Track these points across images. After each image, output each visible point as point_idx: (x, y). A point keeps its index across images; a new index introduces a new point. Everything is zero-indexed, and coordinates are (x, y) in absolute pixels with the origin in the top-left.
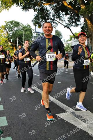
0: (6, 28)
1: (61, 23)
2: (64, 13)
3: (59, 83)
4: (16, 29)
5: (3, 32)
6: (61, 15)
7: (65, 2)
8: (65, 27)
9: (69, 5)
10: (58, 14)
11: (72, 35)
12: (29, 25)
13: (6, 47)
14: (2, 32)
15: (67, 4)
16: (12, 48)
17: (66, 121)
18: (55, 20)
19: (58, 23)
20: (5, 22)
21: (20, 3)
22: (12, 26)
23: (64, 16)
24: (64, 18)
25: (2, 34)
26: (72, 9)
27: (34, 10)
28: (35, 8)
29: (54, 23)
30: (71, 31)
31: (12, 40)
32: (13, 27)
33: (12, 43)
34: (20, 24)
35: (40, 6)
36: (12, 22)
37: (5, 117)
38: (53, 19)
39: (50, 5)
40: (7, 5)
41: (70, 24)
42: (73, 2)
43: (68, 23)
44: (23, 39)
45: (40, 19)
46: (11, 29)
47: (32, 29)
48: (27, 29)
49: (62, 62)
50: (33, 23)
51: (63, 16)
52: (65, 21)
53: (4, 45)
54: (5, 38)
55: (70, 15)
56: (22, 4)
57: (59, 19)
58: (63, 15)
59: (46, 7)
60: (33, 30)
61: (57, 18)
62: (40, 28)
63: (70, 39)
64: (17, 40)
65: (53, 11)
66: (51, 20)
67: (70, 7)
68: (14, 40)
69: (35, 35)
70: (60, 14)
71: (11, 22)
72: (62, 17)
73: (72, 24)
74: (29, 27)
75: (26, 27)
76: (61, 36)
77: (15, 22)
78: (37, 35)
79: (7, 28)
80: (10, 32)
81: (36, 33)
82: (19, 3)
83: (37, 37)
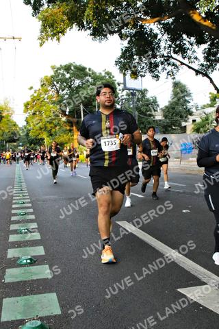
0: (55, 83)
1: (187, 64)
2: (193, 39)
3: (184, 211)
4: (77, 82)
5: (48, 91)
6: (188, 45)
7: (195, 13)
8: (197, 74)
9: (204, 19)
10: (178, 43)
11: (215, 92)
12: (108, 73)
13: (56, 126)
14: (46, 91)
15: (200, 18)
16: (68, 128)
17: (202, 306)
18: (171, 57)
19: (180, 64)
20: (53, 68)
21: (87, 22)
22: (68, 76)
23: (195, 47)
24: (194, 52)
25: (46, 97)
26: (214, 28)
27: (121, 38)
28: (123, 31)
29: (169, 64)
30: (212, 81)
31: (68, 110)
32: (70, 78)
33: (69, 116)
34: (87, 70)
35: (135, 26)
36: (67, 68)
37: (55, 294)
38: (166, 55)
39: (159, 22)
40: (57, 27)
41: (209, 67)
42: (215, 12)
43: (205, 63)
44: (95, 106)
45: (135, 57)
46: (65, 84)
47: (116, 82)
48: (104, 81)
49: (191, 159)
50: (118, 67)
51: (190, 47)
52: (196, 58)
53: (50, 123)
54: (51, 106)
55: (209, 43)
56: (90, 23)
57: (183, 55)
58: (192, 45)
59: (150, 27)
60: (119, 84)
61: (175, 52)
62: (136, 78)
63: (210, 103)
64: (82, 109)
65: (166, 37)
66: (162, 59)
67: (208, 23)
68: (74, 110)
69: (125, 97)
70: (184, 42)
71: (65, 66)
72: (188, 49)
73: (216, 65)
74: (110, 77)
75: (102, 78)
76: (187, 96)
77: (76, 67)
78: (128, 95)
79: (57, 83)
80: (65, 91)
81: (125, 91)
82: (85, 23)
83: (128, 100)
